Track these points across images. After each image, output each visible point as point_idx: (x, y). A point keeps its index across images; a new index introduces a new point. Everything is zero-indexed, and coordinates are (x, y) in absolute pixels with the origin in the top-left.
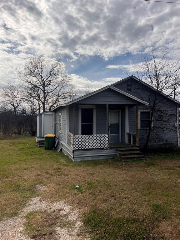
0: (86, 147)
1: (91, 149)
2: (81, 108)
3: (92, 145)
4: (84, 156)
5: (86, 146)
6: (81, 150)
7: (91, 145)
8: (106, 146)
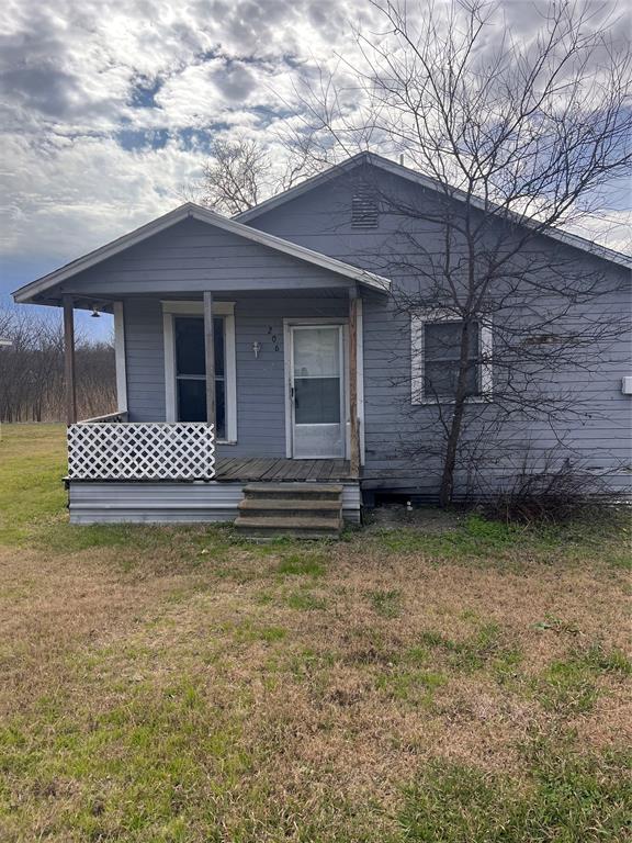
0: (116, 471)
1: (140, 480)
2: (173, 314)
3: (145, 466)
4: (108, 506)
5: (116, 466)
6: (98, 480)
7: (139, 466)
8: (203, 473)
